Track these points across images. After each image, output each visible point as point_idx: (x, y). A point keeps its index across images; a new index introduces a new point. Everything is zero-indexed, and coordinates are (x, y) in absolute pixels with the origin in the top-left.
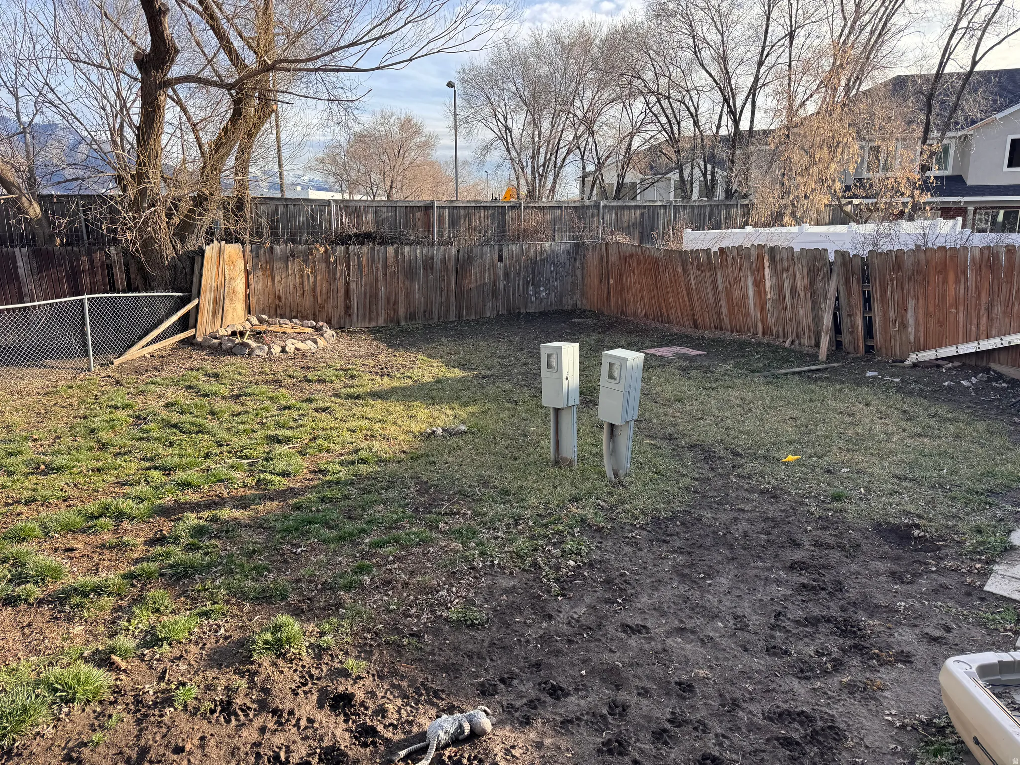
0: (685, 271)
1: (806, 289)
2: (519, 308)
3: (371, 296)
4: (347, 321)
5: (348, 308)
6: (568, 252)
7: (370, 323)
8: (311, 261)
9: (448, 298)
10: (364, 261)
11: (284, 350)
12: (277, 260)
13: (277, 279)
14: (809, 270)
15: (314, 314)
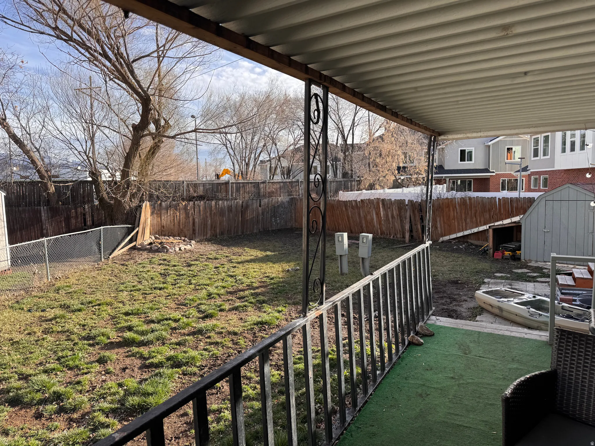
0: (346, 209)
1: (397, 215)
2: (268, 228)
3: (204, 225)
4: (193, 236)
5: (194, 230)
6: (288, 202)
7: (204, 237)
8: (178, 209)
9: (238, 224)
10: (201, 208)
11: (180, 249)
12: (163, 209)
13: (163, 218)
14: (398, 208)
15: (179, 234)
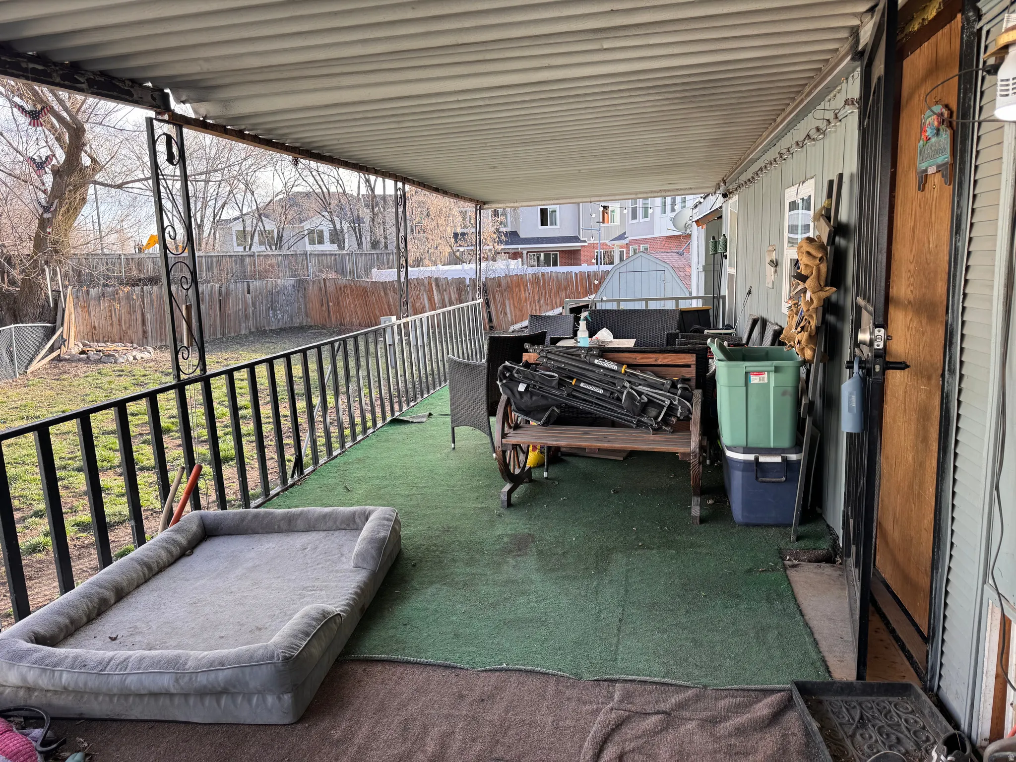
0: (386, 294)
1: (457, 300)
2: (264, 327)
3: (161, 323)
4: (145, 341)
5: (144, 332)
6: (293, 286)
7: (161, 342)
8: (117, 299)
9: (215, 321)
10: (154, 297)
11: (135, 358)
12: (92, 299)
13: (93, 313)
14: (457, 289)
15: (120, 339)
